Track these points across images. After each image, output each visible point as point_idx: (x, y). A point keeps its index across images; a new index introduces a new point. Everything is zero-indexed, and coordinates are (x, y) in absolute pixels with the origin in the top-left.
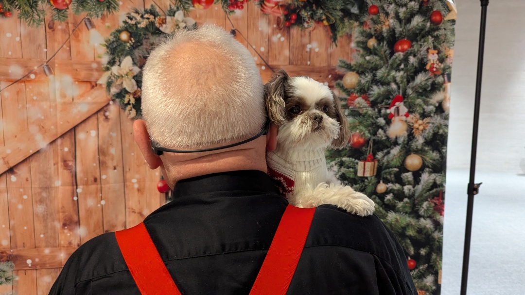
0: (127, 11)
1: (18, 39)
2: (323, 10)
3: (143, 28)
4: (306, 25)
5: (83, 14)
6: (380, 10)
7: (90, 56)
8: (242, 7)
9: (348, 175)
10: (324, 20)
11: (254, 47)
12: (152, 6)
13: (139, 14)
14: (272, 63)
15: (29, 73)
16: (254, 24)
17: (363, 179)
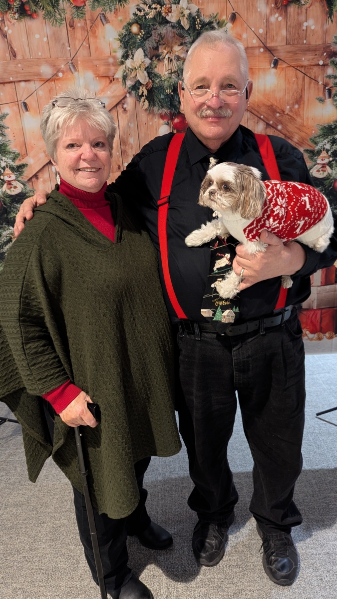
0: (137, 3)
1: (45, 39)
3: (151, 18)
5: (99, 10)
7: (107, 52)
11: (253, 29)
13: (147, 5)
14: (270, 44)
15: (57, 72)
16: (253, 5)
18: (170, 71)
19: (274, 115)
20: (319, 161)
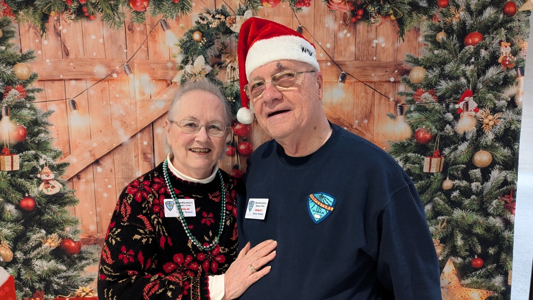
0: (200, 12)
1: (101, 41)
2: (391, 4)
3: (214, 28)
4: (372, 20)
5: (160, 16)
6: (451, 3)
7: (166, 56)
8: (309, 5)
9: (413, 171)
10: (391, 14)
11: (320, 43)
12: (223, 6)
13: (210, 14)
14: (338, 59)
15: (112, 73)
16: (320, 21)
17: (429, 175)
18: (232, 80)
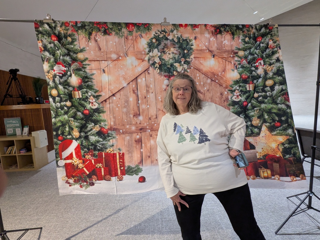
0: (155, 31)
1: (115, 44)
2: (229, 27)
3: (161, 37)
4: (223, 33)
5: (139, 33)
6: (250, 26)
8: (198, 28)
9: (243, 90)
10: (229, 31)
11: (203, 43)
12: (164, 29)
13: (159, 32)
14: (211, 49)
15: (119, 57)
16: (203, 34)
17: (249, 91)
18: (169, 58)
19: (214, 76)
20: (235, 94)
